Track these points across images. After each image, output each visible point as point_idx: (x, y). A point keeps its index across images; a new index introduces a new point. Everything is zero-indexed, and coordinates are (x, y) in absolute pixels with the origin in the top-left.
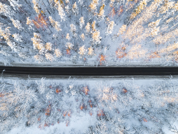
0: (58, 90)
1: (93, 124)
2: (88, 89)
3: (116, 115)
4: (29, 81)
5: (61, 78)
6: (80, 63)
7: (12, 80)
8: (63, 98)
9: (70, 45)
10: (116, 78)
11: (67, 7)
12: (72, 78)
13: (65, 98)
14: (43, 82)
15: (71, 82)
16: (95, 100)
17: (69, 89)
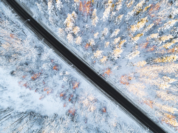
0: (56, 67)
1: (60, 114)
2: (78, 85)
3: (82, 122)
4: (40, 43)
5: (65, 60)
6: (88, 62)
7: (29, 32)
8: (54, 77)
9: (93, 43)
10: (105, 94)
12: (73, 67)
13: (55, 77)
14: (49, 52)
15: (70, 70)
16: (76, 98)
17: (64, 73)
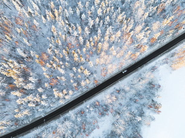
0: (82, 112)
1: (113, 121)
2: (98, 102)
4: (62, 118)
5: (79, 105)
6: (85, 90)
7: (51, 124)
8: (87, 116)
9: (75, 84)
10: (110, 86)
11: (63, 67)
12: (85, 101)
13: (88, 116)
14: (71, 113)
15: (86, 104)
16: (106, 106)
17: (88, 108)
